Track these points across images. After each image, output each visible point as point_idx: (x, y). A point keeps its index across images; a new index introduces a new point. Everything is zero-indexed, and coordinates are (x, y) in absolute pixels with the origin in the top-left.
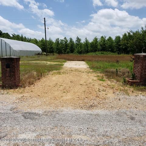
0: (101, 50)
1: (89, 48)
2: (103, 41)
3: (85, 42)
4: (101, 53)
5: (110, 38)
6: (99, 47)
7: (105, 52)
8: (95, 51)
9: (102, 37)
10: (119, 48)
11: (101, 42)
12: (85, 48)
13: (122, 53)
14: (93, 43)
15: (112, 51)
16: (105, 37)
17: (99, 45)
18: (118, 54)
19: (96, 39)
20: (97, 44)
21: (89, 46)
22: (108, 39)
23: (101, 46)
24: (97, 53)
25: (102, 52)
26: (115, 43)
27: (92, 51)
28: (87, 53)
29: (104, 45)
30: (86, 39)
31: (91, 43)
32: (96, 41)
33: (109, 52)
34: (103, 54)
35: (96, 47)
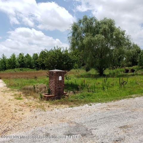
0: (20, 67)
1: (7, 65)
2: (21, 58)
3: (2, 59)
4: (20, 70)
6: (17, 64)
7: (23, 69)
8: (14, 67)
9: (20, 54)
10: (38, 64)
12: (2, 65)
13: (40, 69)
14: (10, 59)
15: (31, 67)
16: (23, 54)
17: (17, 62)
18: (37, 70)
19: (14, 56)
20: (15, 61)
21: (6, 62)
22: (26, 56)
23: (20, 62)
24: (16, 69)
25: (21, 69)
27: (10, 68)
28: (4, 70)
29: (23, 61)
30: (3, 55)
31: (8, 60)
33: (28, 69)
34: (22, 70)
35: (15, 64)
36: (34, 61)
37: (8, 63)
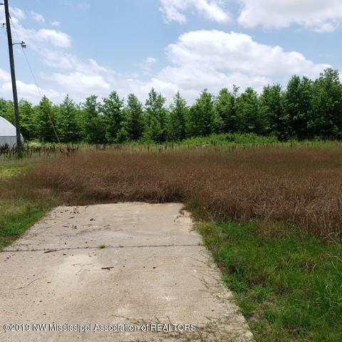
0: (226, 130)
1: (187, 125)
2: (228, 103)
3: (175, 106)
4: (228, 138)
5: (250, 91)
6: (217, 120)
7: (237, 136)
8: (207, 132)
9: (224, 92)
10: (281, 121)
11: (224, 104)
12: (176, 125)
13: (292, 135)
14: (198, 108)
15: (259, 131)
16: (236, 90)
17: (216, 114)
18: (280, 139)
20: (210, 112)
21: (186, 118)
22: (243, 96)
23: (223, 116)
24: (214, 137)
25: (229, 135)
26: (267, 108)
27: (195, 133)
28: (181, 140)
29: (233, 112)
31: (192, 110)
32: (208, 101)
33: (251, 135)
34: (233, 140)
35: (209, 121)
36: (268, 111)
37: (192, 120)
